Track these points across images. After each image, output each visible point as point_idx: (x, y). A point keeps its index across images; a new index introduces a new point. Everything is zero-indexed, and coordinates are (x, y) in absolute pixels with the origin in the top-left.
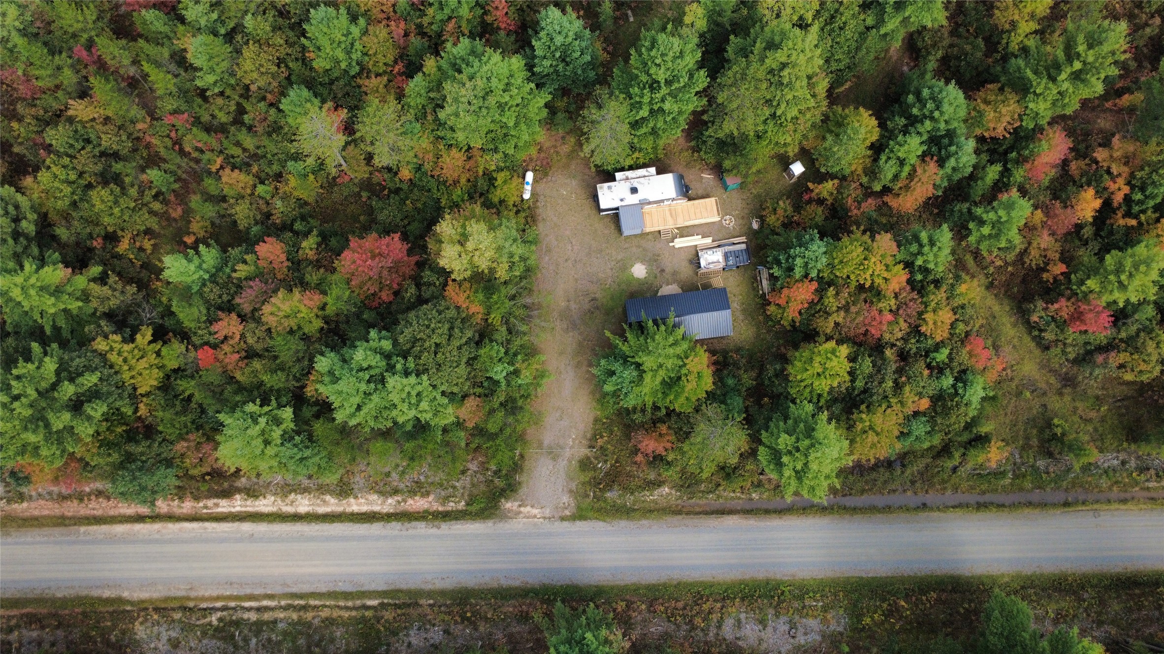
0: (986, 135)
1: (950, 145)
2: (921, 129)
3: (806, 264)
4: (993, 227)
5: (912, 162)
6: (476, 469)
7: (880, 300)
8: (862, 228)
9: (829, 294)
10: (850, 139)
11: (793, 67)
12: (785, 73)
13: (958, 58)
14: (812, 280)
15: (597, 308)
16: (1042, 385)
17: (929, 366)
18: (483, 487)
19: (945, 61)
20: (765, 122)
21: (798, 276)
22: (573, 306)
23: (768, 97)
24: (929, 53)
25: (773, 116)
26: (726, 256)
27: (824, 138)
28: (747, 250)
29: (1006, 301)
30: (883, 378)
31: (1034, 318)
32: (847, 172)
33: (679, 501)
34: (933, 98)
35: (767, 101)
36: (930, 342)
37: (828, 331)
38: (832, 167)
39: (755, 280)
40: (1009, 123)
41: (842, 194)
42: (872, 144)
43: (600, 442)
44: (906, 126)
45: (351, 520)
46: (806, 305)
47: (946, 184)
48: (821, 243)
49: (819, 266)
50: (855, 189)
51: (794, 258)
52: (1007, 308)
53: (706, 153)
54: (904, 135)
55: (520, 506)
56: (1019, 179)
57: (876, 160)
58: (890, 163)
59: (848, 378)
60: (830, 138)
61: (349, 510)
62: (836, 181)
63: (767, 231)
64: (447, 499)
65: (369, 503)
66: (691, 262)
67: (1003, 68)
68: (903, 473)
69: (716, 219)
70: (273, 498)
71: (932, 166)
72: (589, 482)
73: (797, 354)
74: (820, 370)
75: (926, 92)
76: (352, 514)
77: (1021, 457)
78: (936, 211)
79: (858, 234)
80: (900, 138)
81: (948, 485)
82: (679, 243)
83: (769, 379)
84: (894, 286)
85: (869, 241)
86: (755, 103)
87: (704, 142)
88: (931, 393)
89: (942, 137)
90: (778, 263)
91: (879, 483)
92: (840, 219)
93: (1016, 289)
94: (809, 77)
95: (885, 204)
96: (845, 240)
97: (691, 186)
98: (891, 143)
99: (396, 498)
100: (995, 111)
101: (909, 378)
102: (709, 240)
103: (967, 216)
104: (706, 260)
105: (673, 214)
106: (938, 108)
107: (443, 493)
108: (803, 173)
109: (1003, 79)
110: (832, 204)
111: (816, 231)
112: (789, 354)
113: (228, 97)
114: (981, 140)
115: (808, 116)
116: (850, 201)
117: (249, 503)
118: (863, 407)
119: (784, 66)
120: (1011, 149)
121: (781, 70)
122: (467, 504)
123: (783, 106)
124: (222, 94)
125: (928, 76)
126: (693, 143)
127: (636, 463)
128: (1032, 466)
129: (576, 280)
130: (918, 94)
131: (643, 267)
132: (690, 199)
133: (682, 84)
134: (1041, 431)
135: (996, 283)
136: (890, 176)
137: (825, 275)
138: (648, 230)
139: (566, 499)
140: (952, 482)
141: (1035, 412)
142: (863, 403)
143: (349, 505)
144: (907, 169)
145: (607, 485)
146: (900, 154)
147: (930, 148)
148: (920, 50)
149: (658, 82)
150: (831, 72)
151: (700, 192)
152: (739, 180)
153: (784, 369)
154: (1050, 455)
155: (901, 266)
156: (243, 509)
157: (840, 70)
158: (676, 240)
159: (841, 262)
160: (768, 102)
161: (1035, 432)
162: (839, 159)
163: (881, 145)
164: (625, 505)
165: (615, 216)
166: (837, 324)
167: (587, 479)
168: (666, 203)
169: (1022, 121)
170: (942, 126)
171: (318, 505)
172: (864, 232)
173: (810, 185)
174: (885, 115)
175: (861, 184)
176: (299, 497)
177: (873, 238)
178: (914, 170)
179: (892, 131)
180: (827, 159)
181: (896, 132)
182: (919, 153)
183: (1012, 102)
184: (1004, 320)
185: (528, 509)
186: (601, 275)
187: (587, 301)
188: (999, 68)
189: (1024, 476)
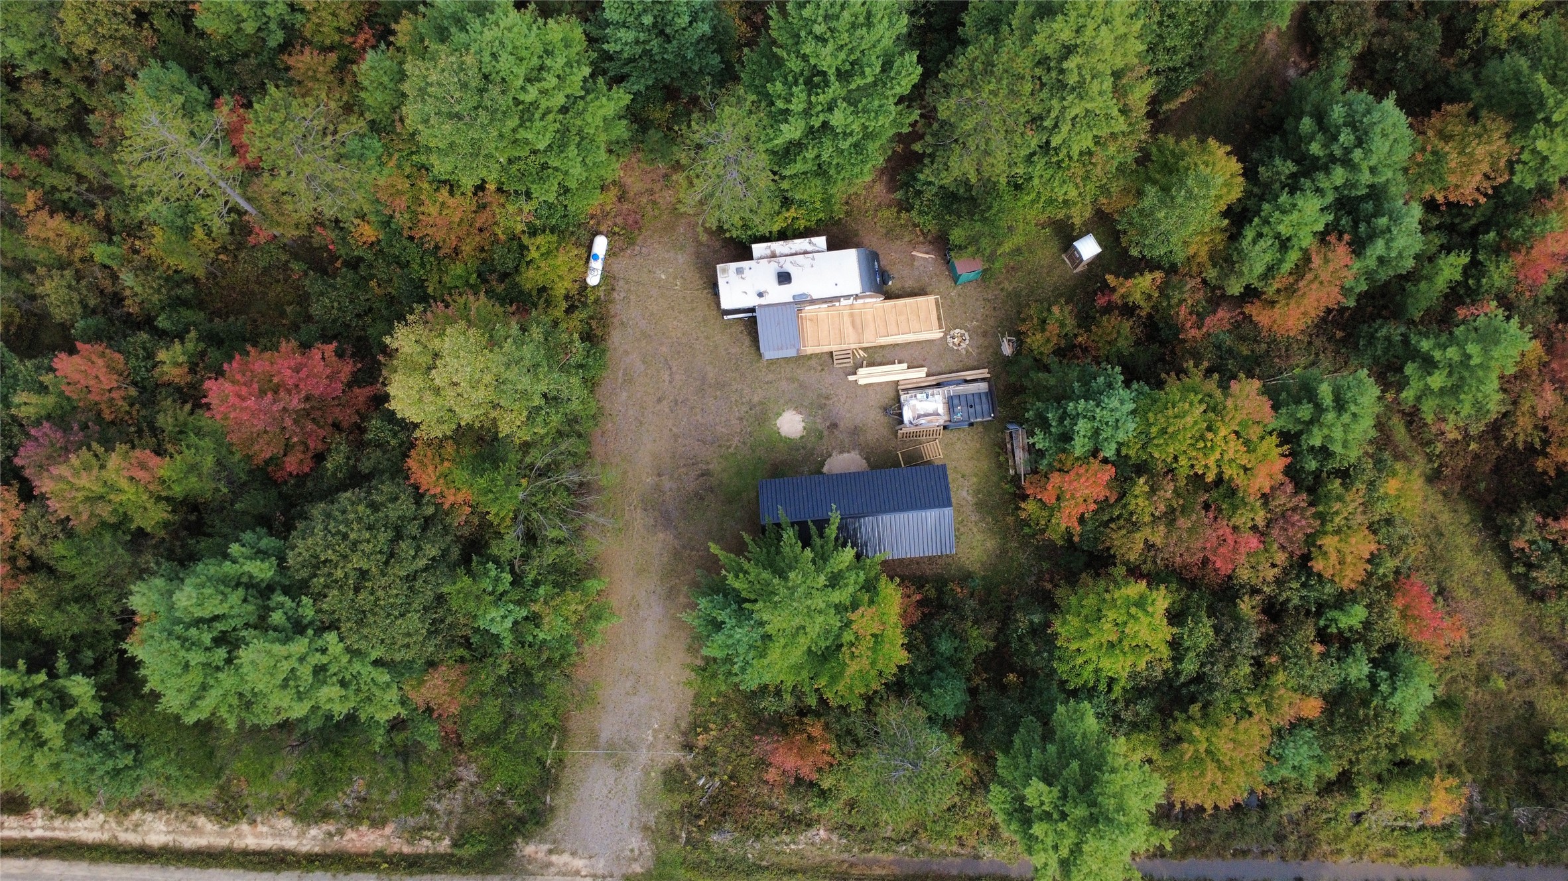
0: (1440, 198)
1: (1378, 213)
2: (1323, 182)
3: (1097, 432)
4: (1450, 374)
5: (1304, 244)
6: (474, 779)
7: (1235, 508)
8: (1206, 364)
9: (1137, 490)
10: (1190, 196)
11: (1087, 53)
12: (1071, 64)
13: (1391, 56)
14: (1105, 461)
15: (711, 489)
16: (1527, 665)
17: (1323, 636)
18: (485, 814)
19: (1365, 61)
20: (1029, 159)
21: (1078, 452)
22: (667, 484)
23: (1036, 110)
24: (1338, 45)
25: (1046, 147)
26: (951, 403)
27: (1140, 193)
28: (990, 394)
29: (1462, 507)
30: (1233, 658)
31: (1519, 542)
32: (1180, 257)
33: (845, 856)
34: (1352, 124)
35: (1033, 120)
36: (1328, 589)
37: (1133, 557)
38: (1152, 246)
39: (1001, 450)
40: (1487, 177)
41: (1168, 298)
42: (1230, 207)
43: (701, 741)
44: (1293, 176)
45: (241, 865)
46: (1093, 507)
47: (1364, 287)
48: (1125, 394)
49: (1121, 436)
50: (1194, 290)
51: (1075, 418)
52: (1466, 519)
53: (920, 213)
54: (1292, 193)
55: (550, 852)
56: (1498, 282)
57: (1234, 236)
58: (1263, 244)
59: (1165, 652)
60: (1151, 191)
61: (239, 844)
62: (1158, 275)
63: (1026, 362)
64: (416, 833)
65: (278, 834)
66: (885, 410)
67: (1476, 76)
68: (1262, 820)
69: (937, 334)
70: (101, 817)
71: (1341, 253)
72: (681, 814)
73: (1073, 600)
74: (1114, 638)
75: (1337, 113)
76: (245, 853)
77: (1484, 799)
78: (1339, 334)
79: (1196, 376)
80: (1284, 198)
81: (1345, 846)
82: (867, 376)
83: (1020, 639)
84: (1262, 483)
85: (1218, 393)
86: (1010, 121)
87: (919, 193)
88: (1326, 688)
89: (1362, 199)
90: (1045, 424)
91: (1216, 838)
92: (1163, 343)
93: (1483, 485)
94: (1117, 75)
95: (1248, 318)
96: (1173, 387)
97: (893, 272)
98: (1266, 206)
99: (325, 827)
100: (1461, 153)
101: (1284, 658)
102: (920, 373)
103: (1400, 351)
104: (914, 409)
105: (858, 324)
106: (1360, 143)
107: (411, 822)
108: (1099, 256)
109: (1477, 94)
110: (1150, 316)
111: (1118, 369)
112: (1060, 593)
113: (57, 81)
114: (1430, 206)
115: (1112, 149)
116: (1183, 312)
117: (57, 823)
118: (1195, 709)
119: (1068, 51)
120: (1484, 226)
121: (1065, 58)
122: (455, 845)
123: (1065, 128)
124: (45, 74)
125: (1337, 84)
126: (899, 195)
127: (766, 782)
128: (1505, 818)
129: (676, 437)
130: (1320, 117)
131: (799, 418)
132: (889, 296)
133: (870, 79)
134: (1524, 752)
135: (1447, 472)
136: (1259, 268)
137: (1132, 453)
138: (810, 350)
139: (635, 842)
140: (1354, 839)
141: (1512, 714)
142: (1193, 700)
143: (240, 836)
144: (1293, 256)
145: (712, 820)
146: (1282, 229)
147: (1337, 220)
148: (1320, 40)
149: (824, 74)
150: (1157, 73)
151: (909, 284)
152: (979, 265)
153: (1048, 624)
154: (1539, 797)
155: (1274, 440)
156: (49, 834)
157: (1174, 69)
158: (861, 371)
159: (1164, 431)
160: (1036, 120)
161: (1511, 753)
162: (1166, 234)
163: (1245, 210)
164: (744, 859)
165: (749, 321)
166: (1149, 546)
167: (676, 807)
168: (843, 302)
169: (1512, 172)
170: (1366, 178)
171: (184, 833)
172: (1209, 372)
173: (1110, 279)
174: (1255, 155)
175: (1204, 281)
176: (149, 816)
177: (1224, 386)
178: (1307, 259)
179: (1267, 186)
180: (1144, 232)
181: (1277, 186)
182: (1320, 227)
183: (1496, 135)
184: (1459, 540)
185: (566, 858)
186: (721, 430)
187: (693, 475)
188: (1467, 76)
189: (1489, 836)
